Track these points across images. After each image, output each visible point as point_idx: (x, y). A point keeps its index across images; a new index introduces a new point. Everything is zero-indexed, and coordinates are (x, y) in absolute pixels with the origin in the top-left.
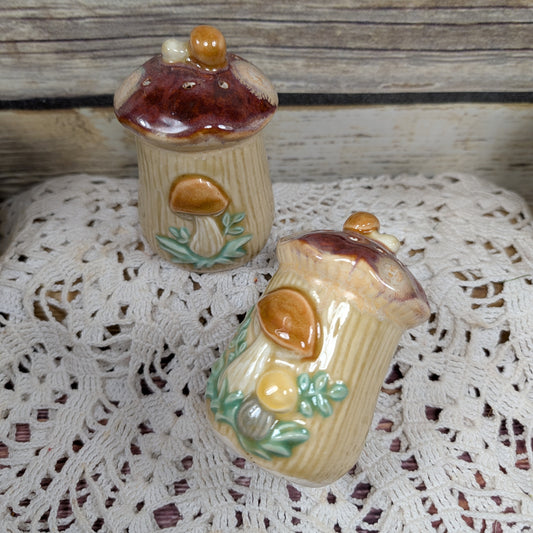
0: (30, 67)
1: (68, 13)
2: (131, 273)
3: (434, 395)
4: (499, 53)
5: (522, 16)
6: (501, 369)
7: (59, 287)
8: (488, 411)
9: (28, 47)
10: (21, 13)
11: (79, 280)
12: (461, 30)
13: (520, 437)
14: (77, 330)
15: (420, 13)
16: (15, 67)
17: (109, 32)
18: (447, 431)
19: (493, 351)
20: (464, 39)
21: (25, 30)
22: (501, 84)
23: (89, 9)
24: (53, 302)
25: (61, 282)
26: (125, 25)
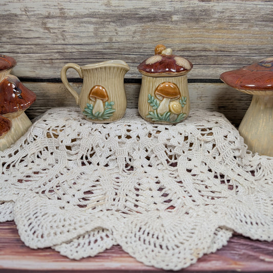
0: (55, 67)
1: (70, 51)
2: (82, 124)
3: (190, 165)
4: (207, 65)
5: (211, 54)
6: (214, 158)
7: (57, 128)
8: (210, 170)
9: (56, 61)
10: (56, 51)
11: (64, 126)
12: (193, 58)
13: (223, 179)
14: (62, 140)
15: (179, 52)
16: (50, 68)
17: (82, 57)
18: (194, 175)
19: (210, 151)
20: (194, 61)
21: (57, 56)
22: (209, 76)
23: (77, 49)
24: (54, 132)
25: (58, 127)
26: (88, 55)
